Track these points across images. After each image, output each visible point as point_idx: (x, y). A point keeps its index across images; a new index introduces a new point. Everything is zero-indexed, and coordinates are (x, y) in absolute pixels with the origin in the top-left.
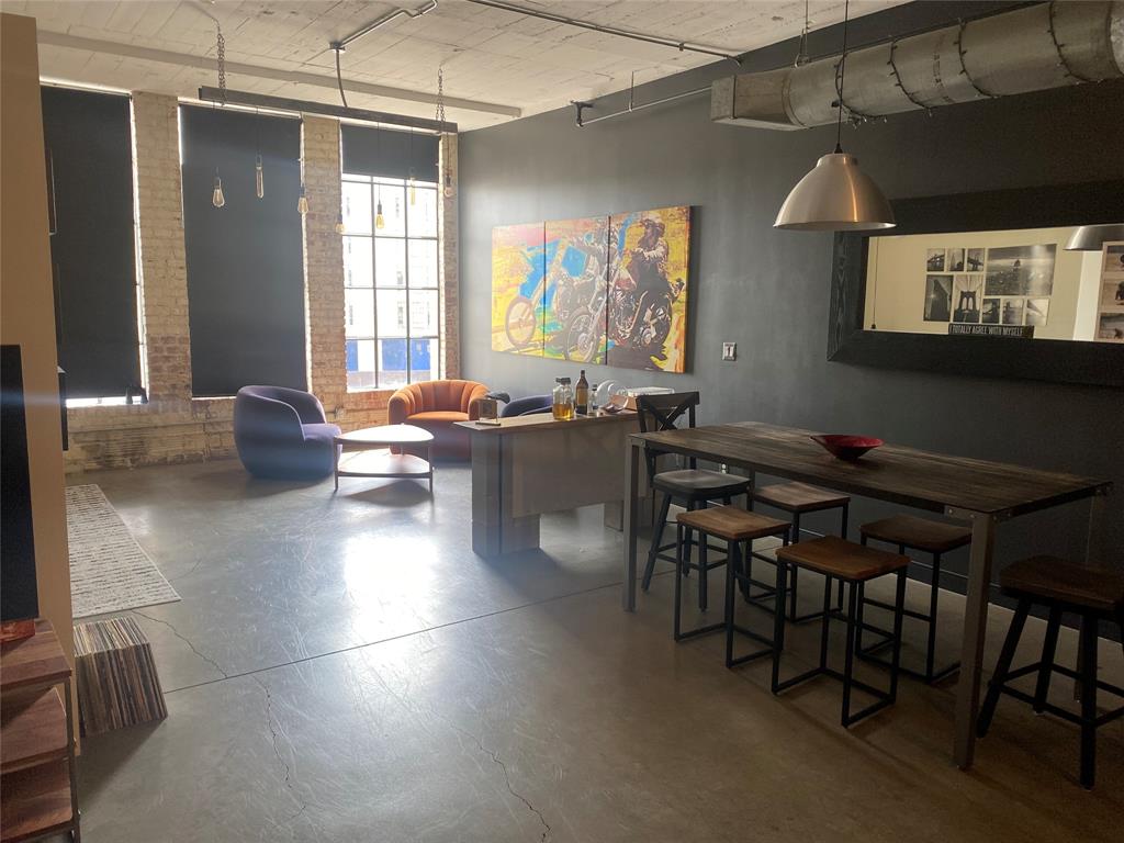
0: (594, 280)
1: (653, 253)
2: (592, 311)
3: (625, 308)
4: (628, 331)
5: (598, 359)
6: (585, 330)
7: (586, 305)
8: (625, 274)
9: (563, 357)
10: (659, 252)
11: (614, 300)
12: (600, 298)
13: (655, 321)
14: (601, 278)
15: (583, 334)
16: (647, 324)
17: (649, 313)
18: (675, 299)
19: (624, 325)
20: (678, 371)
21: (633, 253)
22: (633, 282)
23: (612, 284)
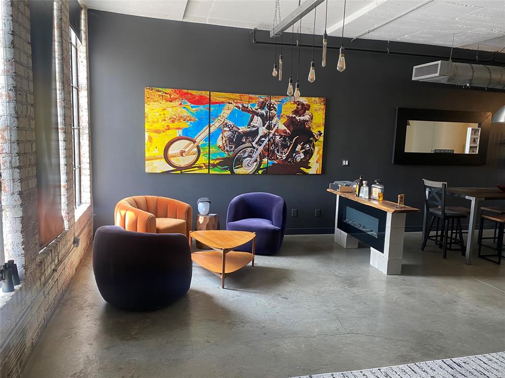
0: (258, 129)
1: (302, 118)
2: (256, 146)
3: (282, 145)
4: (285, 156)
5: (260, 172)
6: (250, 156)
7: (251, 142)
8: (282, 127)
9: (229, 172)
10: (306, 117)
11: (274, 140)
12: (263, 139)
13: (304, 150)
14: (264, 128)
15: (248, 159)
16: (298, 152)
17: (299, 147)
18: (316, 140)
19: (282, 153)
20: (318, 173)
21: (288, 117)
22: (288, 131)
23: (273, 132)
